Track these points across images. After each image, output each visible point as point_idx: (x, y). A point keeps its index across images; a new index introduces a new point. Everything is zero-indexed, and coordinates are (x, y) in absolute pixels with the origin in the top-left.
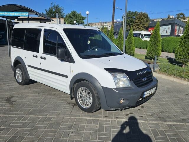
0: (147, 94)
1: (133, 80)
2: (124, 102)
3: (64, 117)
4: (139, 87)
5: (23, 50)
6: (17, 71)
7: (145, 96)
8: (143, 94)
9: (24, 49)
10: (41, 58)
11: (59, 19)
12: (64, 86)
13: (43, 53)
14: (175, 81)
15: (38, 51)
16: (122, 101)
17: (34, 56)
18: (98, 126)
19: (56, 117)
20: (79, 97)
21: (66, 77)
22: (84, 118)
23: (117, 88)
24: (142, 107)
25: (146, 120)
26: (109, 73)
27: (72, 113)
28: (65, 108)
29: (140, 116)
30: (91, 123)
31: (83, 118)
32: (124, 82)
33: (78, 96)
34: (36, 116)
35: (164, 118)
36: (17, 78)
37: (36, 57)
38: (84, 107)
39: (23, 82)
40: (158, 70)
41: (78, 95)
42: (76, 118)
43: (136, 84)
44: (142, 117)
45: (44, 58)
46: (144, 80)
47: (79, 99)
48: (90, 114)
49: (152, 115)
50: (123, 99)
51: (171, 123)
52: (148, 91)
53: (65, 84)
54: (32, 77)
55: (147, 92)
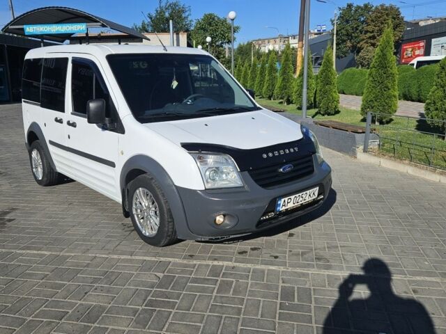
0: (288, 203)
1: (249, 171)
3: (97, 255)
4: (264, 186)
5: (39, 108)
6: (34, 154)
7: (282, 209)
9: (42, 106)
10: (69, 123)
12: (109, 184)
13: (72, 114)
15: (62, 110)
17: (57, 120)
18: (161, 275)
19: (80, 254)
21: (112, 164)
22: (141, 258)
23: (206, 189)
26: (190, 153)
27: (118, 247)
30: (150, 269)
31: (137, 258)
32: (231, 176)
33: (136, 210)
34: (39, 252)
35: (328, 261)
36: (34, 170)
37: (60, 121)
38: (147, 234)
39: (45, 179)
40: (377, 147)
42: (123, 257)
43: (256, 181)
44: (276, 257)
45: (74, 125)
46: (283, 170)
47: (138, 215)
48: (159, 250)
49: (303, 254)
50: (224, 216)
51: (339, 274)
52: (292, 197)
53: (113, 183)
55: (286, 199)
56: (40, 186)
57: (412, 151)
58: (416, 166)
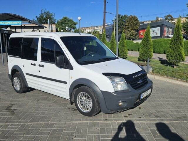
0: (143, 96)
1: (130, 83)
2: (123, 104)
3: (66, 122)
4: (135, 89)
5: (21, 59)
7: (142, 98)
8: (140, 96)
10: (40, 66)
11: (50, 25)
12: (64, 92)
13: (41, 61)
14: (168, 82)
15: (36, 59)
16: (121, 104)
17: (32, 64)
18: (99, 128)
19: (58, 122)
20: (79, 102)
21: (66, 83)
22: (86, 122)
23: (115, 91)
24: (140, 108)
25: (144, 120)
26: (107, 77)
27: (73, 118)
28: (66, 114)
29: (138, 116)
30: (93, 126)
31: (84, 122)
32: (121, 85)
34: (39, 123)
35: (161, 118)
36: (15, 86)
37: (34, 65)
38: (85, 111)
40: (151, 71)
41: (77, 100)
42: (78, 122)
43: (132, 87)
44: (140, 117)
45: (43, 66)
46: (140, 82)
47: (79, 104)
48: (91, 118)
49: (149, 115)
50: (122, 102)
51: (168, 122)
52: (145, 93)
53: (65, 90)
54: (30, 85)
55: (143, 94)
56: (18, 94)
57: (166, 72)
58: (170, 78)
